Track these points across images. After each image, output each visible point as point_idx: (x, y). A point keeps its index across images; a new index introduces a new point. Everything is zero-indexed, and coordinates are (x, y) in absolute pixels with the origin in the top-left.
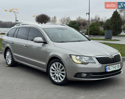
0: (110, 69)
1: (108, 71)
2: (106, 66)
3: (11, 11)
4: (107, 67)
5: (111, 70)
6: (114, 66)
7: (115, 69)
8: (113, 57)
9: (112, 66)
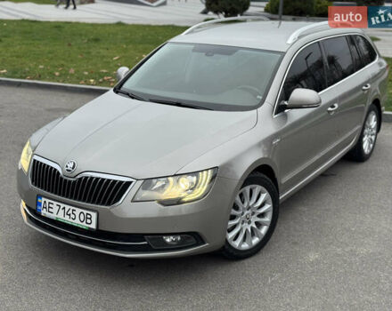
0: (51, 210)
1: (44, 212)
2: (40, 196)
4: (43, 199)
5: (53, 216)
6: (67, 207)
7: (71, 220)
8: (74, 179)
9: (60, 206)
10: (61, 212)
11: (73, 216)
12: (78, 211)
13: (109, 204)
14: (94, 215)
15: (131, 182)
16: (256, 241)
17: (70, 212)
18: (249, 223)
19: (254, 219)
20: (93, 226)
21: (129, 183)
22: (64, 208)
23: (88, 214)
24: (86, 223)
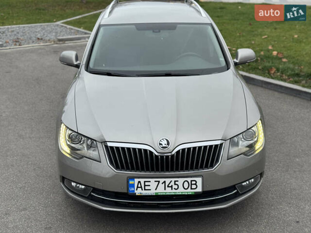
2: (133, 178)
4: (137, 180)
5: (151, 192)
6: (168, 181)
7: (174, 191)
9: (159, 182)
10: (161, 186)
11: (175, 187)
12: (181, 181)
14: (199, 180)
15: (222, 144)
17: (173, 183)
20: (199, 189)
23: (191, 181)
24: (191, 189)
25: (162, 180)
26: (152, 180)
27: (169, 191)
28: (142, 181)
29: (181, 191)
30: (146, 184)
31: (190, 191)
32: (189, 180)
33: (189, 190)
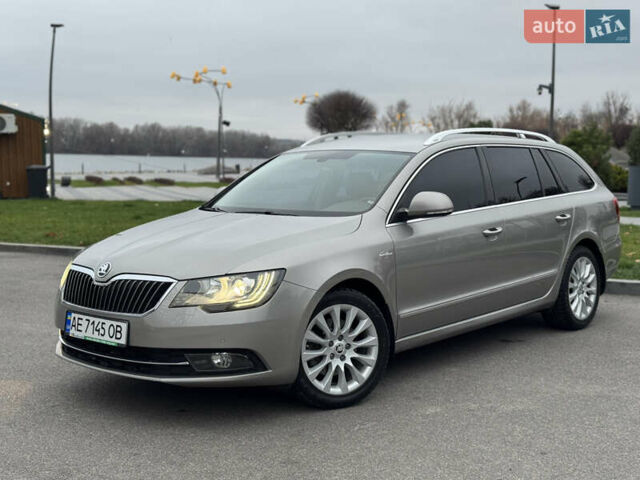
0: (79, 327)
2: (69, 312)
3: (200, 81)
4: (73, 315)
5: (80, 335)
6: (97, 320)
7: (100, 337)
8: (106, 284)
9: (88, 320)
10: (91, 327)
11: (102, 331)
12: (108, 323)
13: (141, 312)
14: (124, 326)
15: (170, 284)
16: (353, 386)
17: (100, 326)
18: (343, 358)
19: (350, 354)
20: (123, 341)
21: (168, 285)
22: (93, 323)
23: (118, 326)
24: (116, 338)
25: (92, 319)
26: (85, 317)
27: (96, 337)
28: (77, 316)
29: (106, 340)
30: (80, 322)
31: (113, 342)
32: (115, 323)
33: (113, 339)
